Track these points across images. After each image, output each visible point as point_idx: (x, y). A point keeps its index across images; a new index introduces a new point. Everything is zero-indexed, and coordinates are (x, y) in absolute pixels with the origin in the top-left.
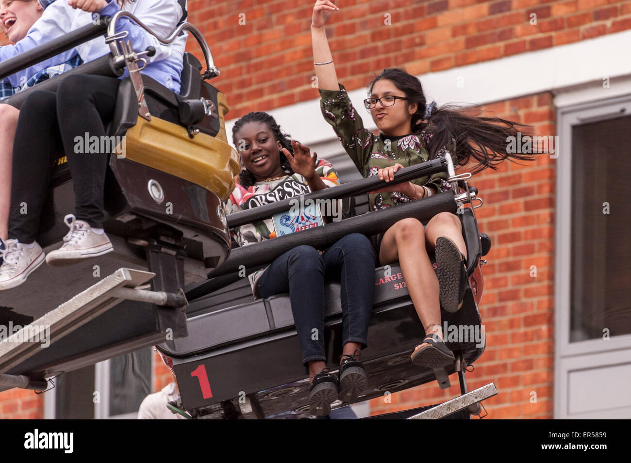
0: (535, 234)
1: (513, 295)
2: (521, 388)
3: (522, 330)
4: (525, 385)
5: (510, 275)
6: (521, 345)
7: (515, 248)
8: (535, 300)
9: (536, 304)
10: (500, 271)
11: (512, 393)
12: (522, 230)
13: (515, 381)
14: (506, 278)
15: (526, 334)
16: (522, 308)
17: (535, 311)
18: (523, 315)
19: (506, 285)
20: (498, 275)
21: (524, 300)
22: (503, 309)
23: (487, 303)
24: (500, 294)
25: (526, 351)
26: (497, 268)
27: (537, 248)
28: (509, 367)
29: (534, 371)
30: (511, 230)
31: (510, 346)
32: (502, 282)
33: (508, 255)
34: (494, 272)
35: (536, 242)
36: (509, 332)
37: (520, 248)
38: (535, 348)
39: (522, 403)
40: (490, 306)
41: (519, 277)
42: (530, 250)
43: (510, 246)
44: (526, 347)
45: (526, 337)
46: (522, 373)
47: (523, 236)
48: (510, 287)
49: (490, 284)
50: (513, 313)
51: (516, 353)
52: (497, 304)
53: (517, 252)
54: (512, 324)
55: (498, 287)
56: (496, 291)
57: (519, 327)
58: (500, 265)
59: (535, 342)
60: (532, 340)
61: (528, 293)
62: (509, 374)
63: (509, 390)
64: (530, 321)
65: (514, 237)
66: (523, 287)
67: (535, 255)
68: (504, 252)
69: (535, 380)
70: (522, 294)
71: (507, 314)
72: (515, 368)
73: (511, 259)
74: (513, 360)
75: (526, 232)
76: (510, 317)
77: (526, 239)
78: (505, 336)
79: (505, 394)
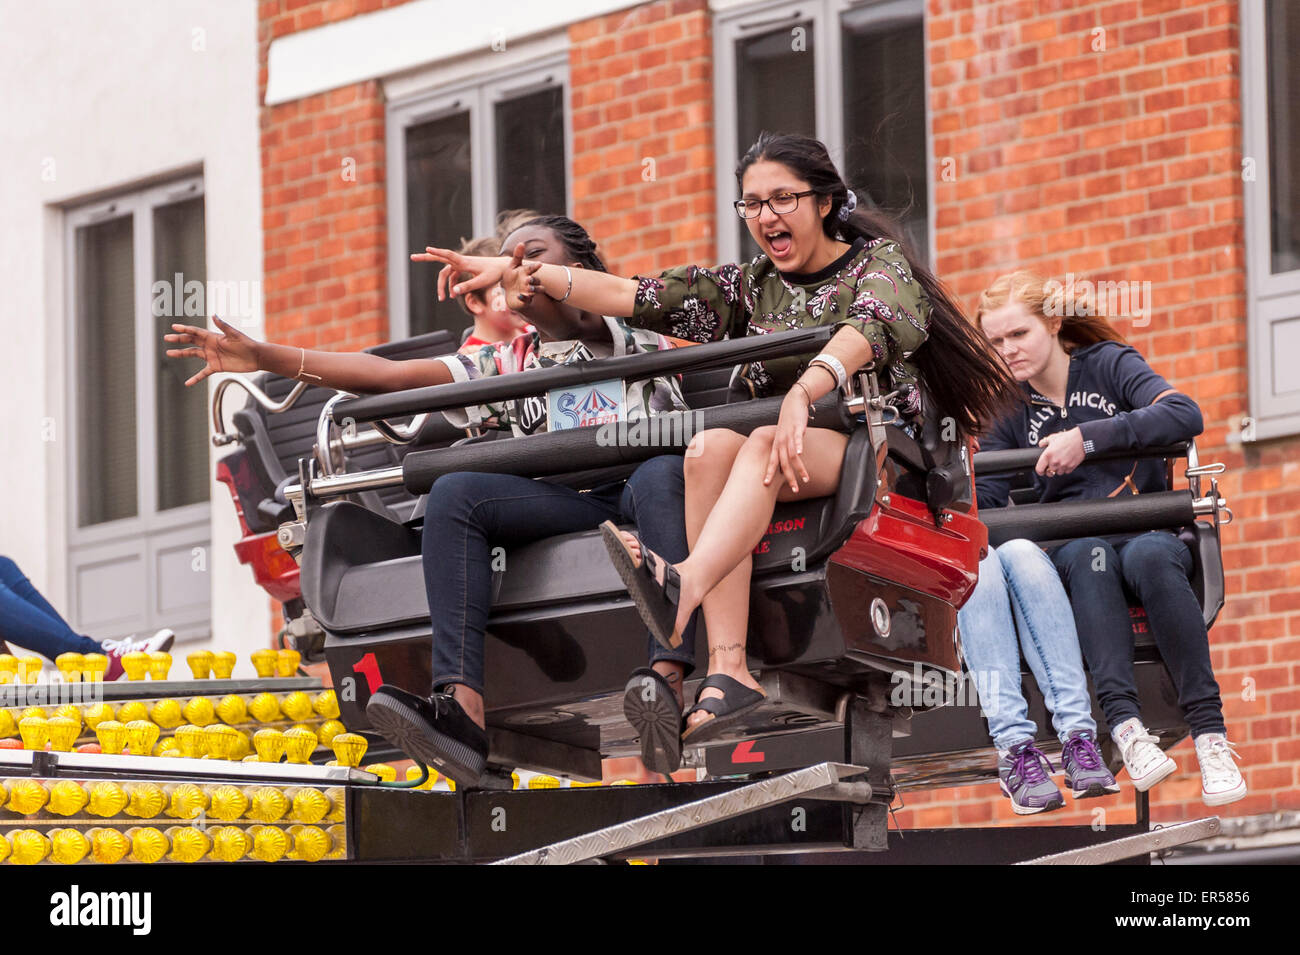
0: (1207, 93)
1: (1174, 198)
2: (1192, 353)
3: (1191, 255)
4: (1199, 348)
5: (1166, 163)
6: (1190, 281)
7: (1174, 118)
8: (1211, 204)
9: (1213, 210)
10: (1151, 158)
11: (1177, 364)
12: (1185, 86)
13: (1182, 343)
14: (1161, 169)
15: (1197, 262)
16: (1190, 219)
17: (1213, 224)
18: (1191, 230)
19: (1161, 181)
20: (1147, 165)
21: (1191, 204)
22: (1157, 220)
23: (1130, 213)
24: (1151, 196)
25: (1199, 291)
26: (1145, 151)
27: (1211, 115)
28: (1171, 318)
29: (1214, 324)
30: (1167, 87)
31: (1172, 283)
32: (1155, 176)
33: (1163, 131)
34: (1140, 160)
35: (1209, 106)
36: (1169, 259)
37: (1183, 116)
38: (1214, 285)
39: (1195, 379)
40: (1135, 216)
41: (1183, 166)
42: (1200, 120)
43: (1166, 114)
44: (1198, 284)
45: (1198, 267)
46: (1192, 329)
47: (1186, 97)
48: (1168, 184)
49: (1133, 182)
50: (1175, 228)
51: (1181, 296)
52: (1148, 214)
53: (1178, 124)
54: (1173, 247)
55: (1149, 185)
56: (1145, 191)
57: (1185, 250)
58: (1151, 146)
59: (1214, 275)
60: (1208, 271)
61: (1199, 194)
62: (1173, 331)
63: (1172, 358)
64: (1202, 241)
65: (1173, 99)
66: (1189, 184)
67: (1209, 129)
68: (1155, 126)
69: (1216, 339)
70: (1188, 194)
71: (1165, 231)
72: (1181, 320)
73: (1167, 136)
74: (1178, 307)
75: (1192, 90)
76: (1170, 234)
77: (1192, 102)
78: (1162, 267)
79: (1166, 365)
